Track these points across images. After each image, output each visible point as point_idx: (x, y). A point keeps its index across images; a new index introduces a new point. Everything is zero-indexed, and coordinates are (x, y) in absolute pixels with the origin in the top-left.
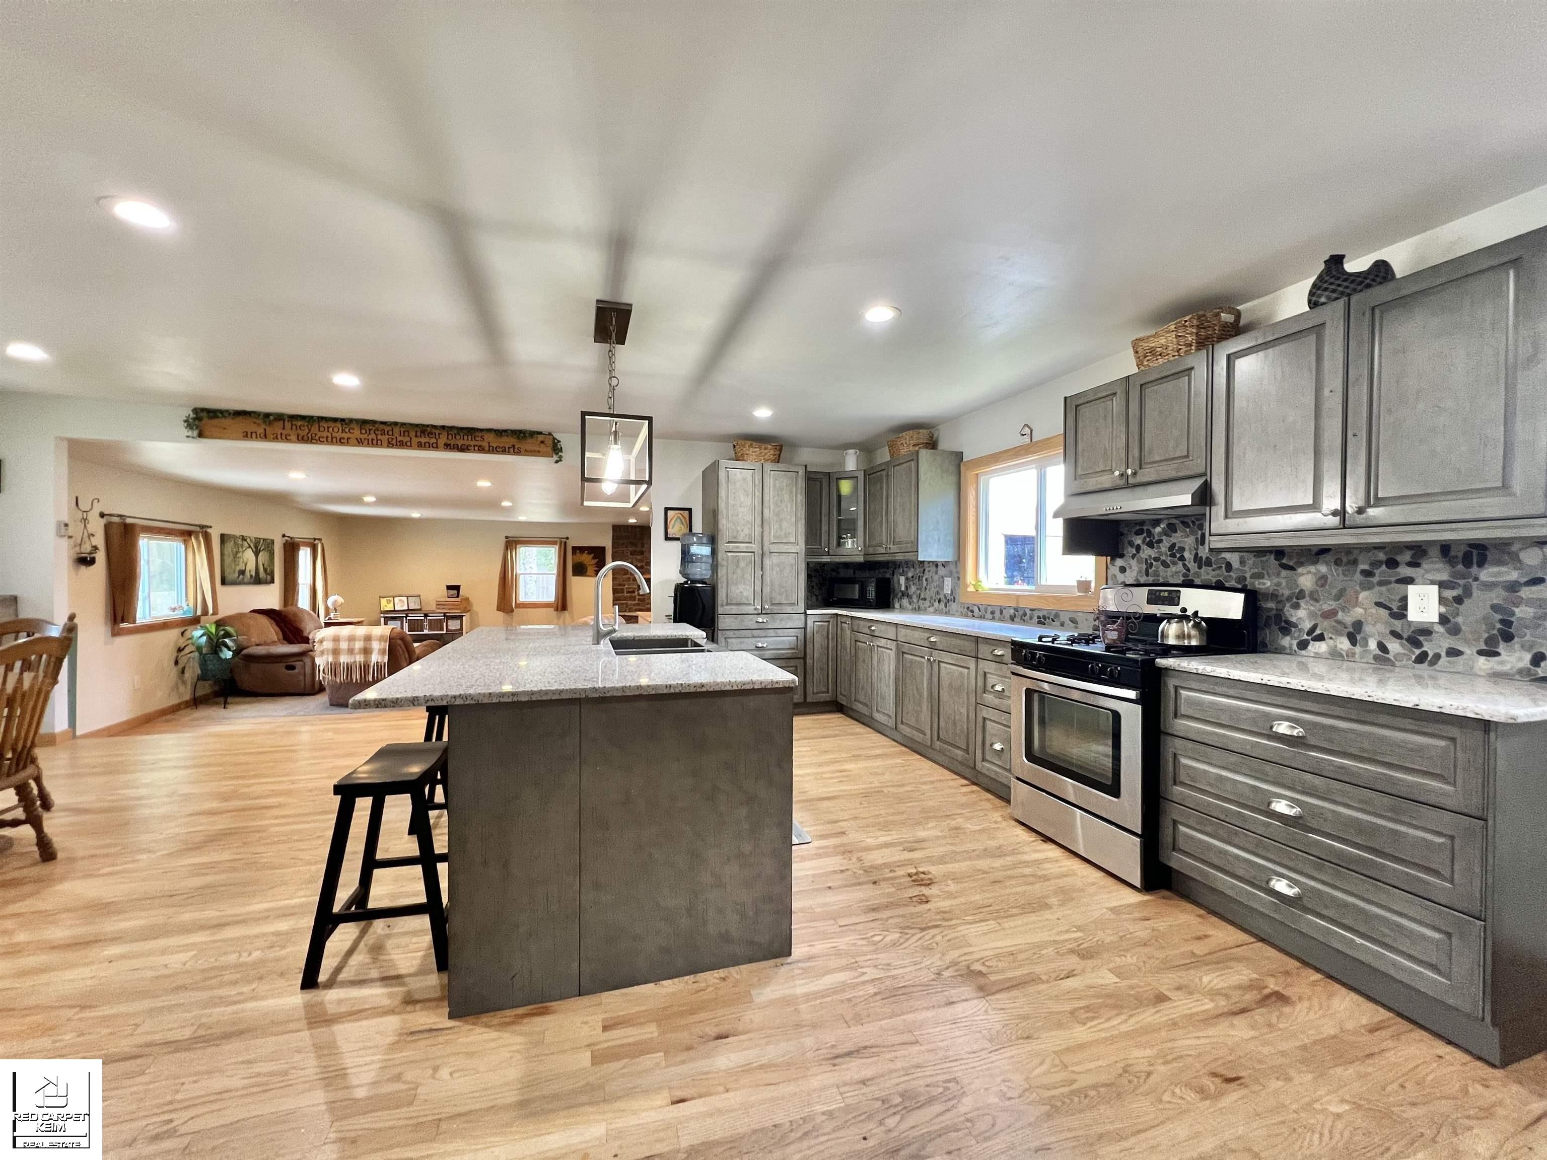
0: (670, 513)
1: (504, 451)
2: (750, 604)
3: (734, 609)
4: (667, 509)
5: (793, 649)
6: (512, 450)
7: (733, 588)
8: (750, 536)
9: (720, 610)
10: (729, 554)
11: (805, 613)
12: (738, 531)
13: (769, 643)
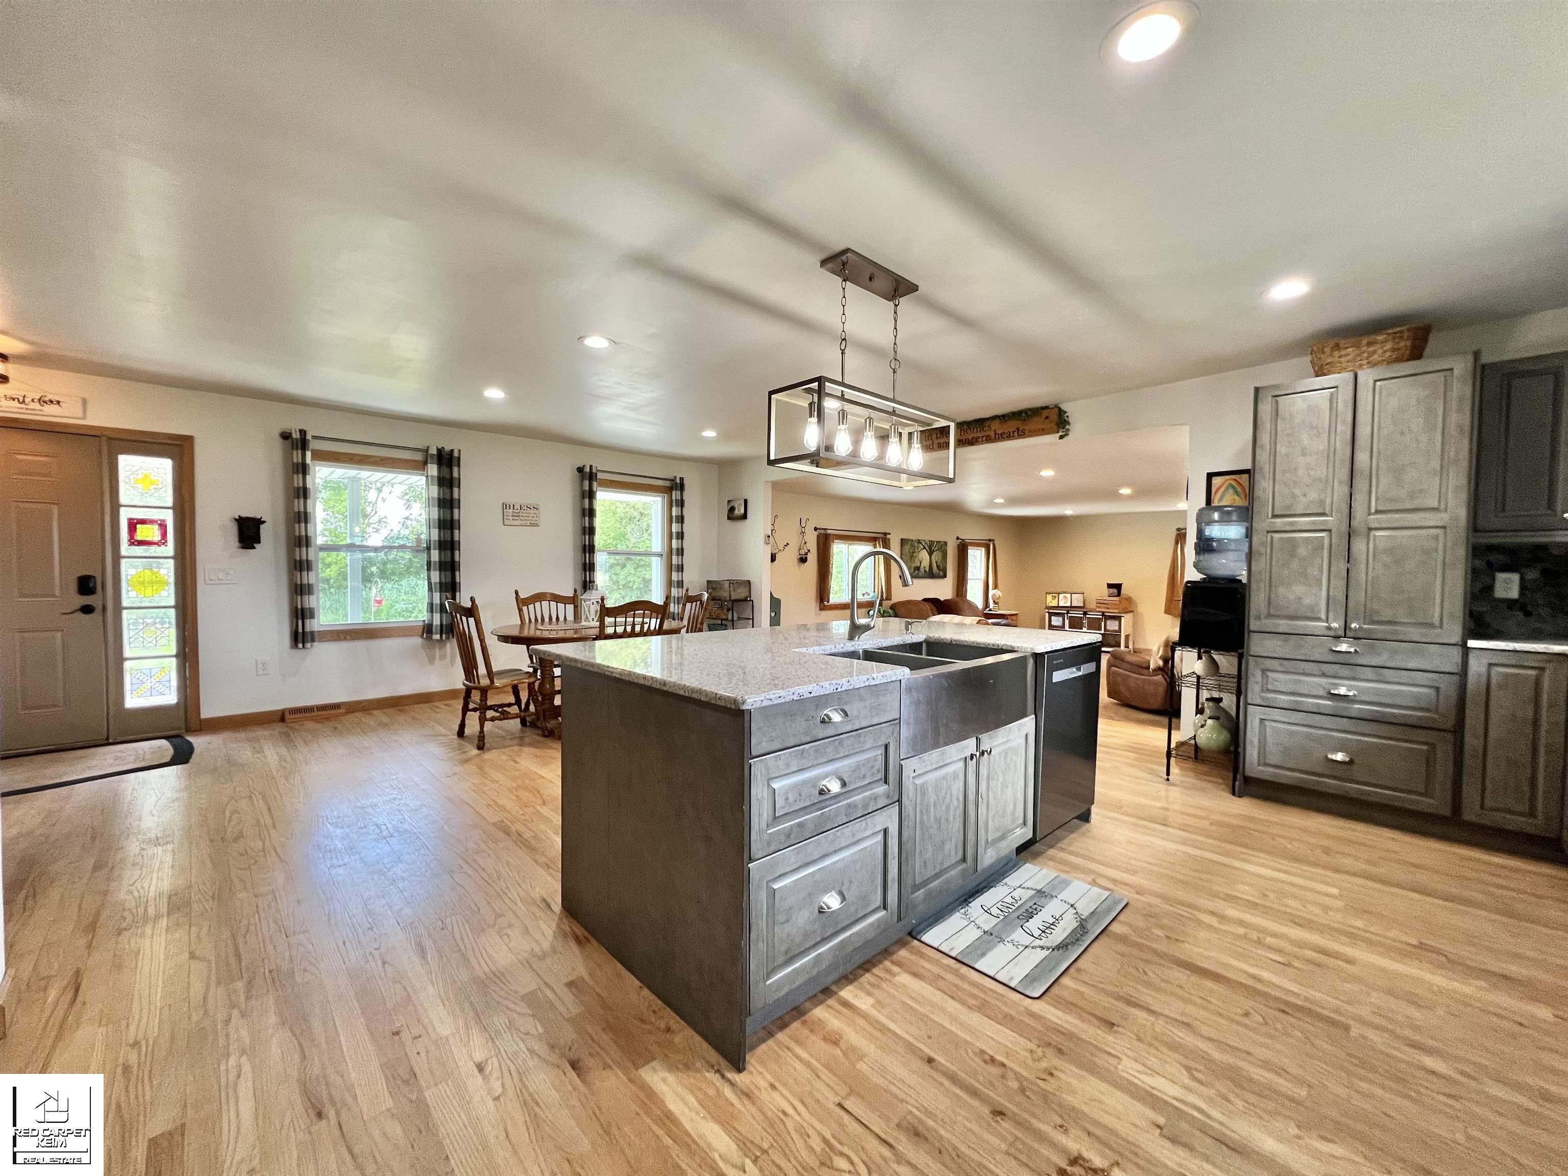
0: (1216, 481)
1: (1009, 436)
2: (1319, 619)
3: (1283, 625)
4: (1210, 476)
5: (1427, 710)
6: (1016, 434)
7: (1282, 590)
8: (1322, 502)
9: (1253, 625)
10: (1276, 536)
11: (1464, 644)
12: (1294, 496)
13: (1361, 690)
